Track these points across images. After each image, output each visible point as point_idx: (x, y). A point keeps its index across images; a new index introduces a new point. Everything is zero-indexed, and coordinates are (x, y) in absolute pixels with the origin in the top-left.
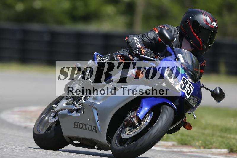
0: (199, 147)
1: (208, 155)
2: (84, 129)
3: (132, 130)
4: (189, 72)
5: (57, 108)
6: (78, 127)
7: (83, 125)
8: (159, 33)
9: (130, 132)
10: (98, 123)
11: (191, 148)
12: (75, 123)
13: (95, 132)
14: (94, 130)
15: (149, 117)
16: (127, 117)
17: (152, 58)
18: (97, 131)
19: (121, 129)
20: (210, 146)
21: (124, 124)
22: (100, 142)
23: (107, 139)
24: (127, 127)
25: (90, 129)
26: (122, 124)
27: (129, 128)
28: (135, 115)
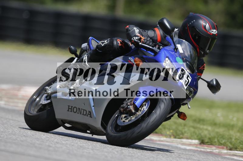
0: (170, 136)
1: (178, 145)
2: (78, 113)
3: (128, 117)
4: (187, 62)
5: (50, 90)
6: (72, 111)
7: (78, 109)
8: (160, 22)
9: (126, 120)
10: (93, 108)
11: (161, 137)
12: (69, 106)
13: (90, 117)
14: (88, 115)
15: (146, 105)
16: (124, 104)
17: (151, 47)
18: (92, 117)
19: (116, 115)
20: (181, 136)
21: (120, 111)
22: (95, 127)
23: (102, 125)
24: (123, 114)
25: (85, 113)
26: (118, 111)
27: (125, 115)
28: (132, 103)
